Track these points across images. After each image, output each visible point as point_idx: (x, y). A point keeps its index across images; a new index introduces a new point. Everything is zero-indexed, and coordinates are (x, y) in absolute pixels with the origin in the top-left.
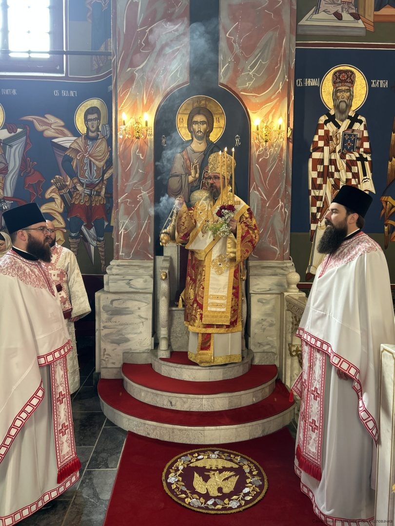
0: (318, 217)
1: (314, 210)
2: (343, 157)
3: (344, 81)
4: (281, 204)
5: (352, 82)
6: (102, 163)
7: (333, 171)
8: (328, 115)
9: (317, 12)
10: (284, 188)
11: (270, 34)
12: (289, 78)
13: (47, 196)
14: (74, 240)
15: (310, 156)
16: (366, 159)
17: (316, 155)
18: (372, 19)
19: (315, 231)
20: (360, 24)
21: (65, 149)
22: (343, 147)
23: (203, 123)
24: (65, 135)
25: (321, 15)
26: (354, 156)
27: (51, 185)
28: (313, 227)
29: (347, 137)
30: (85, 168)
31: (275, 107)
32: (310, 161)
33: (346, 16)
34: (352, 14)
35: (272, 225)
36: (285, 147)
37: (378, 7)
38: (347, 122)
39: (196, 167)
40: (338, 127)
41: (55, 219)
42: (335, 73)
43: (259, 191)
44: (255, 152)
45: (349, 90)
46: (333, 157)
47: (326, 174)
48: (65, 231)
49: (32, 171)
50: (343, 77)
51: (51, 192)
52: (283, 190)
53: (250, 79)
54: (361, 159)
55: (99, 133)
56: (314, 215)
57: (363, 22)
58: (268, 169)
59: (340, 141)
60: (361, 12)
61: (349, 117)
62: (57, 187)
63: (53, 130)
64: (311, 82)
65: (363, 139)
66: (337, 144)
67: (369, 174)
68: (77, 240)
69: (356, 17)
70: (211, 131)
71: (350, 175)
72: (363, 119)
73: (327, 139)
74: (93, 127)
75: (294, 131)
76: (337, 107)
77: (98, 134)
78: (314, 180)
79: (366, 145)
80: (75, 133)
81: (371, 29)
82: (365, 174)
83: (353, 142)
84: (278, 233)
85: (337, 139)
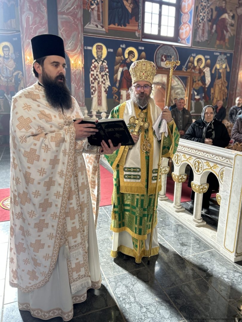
1: (92, 91)
3: (99, 48)
4: (81, 89)
5: (102, 49)
7: (97, 78)
8: (95, 59)
10: (82, 83)
11: (75, 32)
12: (82, 47)
16: (107, 75)
17: (92, 72)
18: (107, 28)
19: (92, 98)
20: (104, 29)
29: (101, 67)
31: (78, 57)
33: (99, 26)
34: (101, 26)
35: (79, 95)
36: (81, 70)
37: (109, 24)
38: (101, 62)
40: (98, 63)
42: (97, 46)
43: (74, 84)
44: (72, 71)
45: (101, 52)
46: (97, 73)
47: (95, 79)
50: (99, 47)
52: (82, 84)
53: (70, 47)
54: (106, 74)
56: (92, 92)
57: (105, 29)
58: (77, 77)
59: (99, 68)
60: (104, 25)
61: (102, 61)
64: (89, 48)
65: (106, 68)
66: (98, 69)
68: (3, 100)
69: (103, 27)
71: (103, 80)
72: (106, 61)
73: (95, 67)
74: (6, 53)
75: (84, 65)
76: (98, 57)
78: (92, 81)
79: (107, 70)
81: (107, 31)
82: (107, 79)
83: (103, 69)
85: (98, 68)
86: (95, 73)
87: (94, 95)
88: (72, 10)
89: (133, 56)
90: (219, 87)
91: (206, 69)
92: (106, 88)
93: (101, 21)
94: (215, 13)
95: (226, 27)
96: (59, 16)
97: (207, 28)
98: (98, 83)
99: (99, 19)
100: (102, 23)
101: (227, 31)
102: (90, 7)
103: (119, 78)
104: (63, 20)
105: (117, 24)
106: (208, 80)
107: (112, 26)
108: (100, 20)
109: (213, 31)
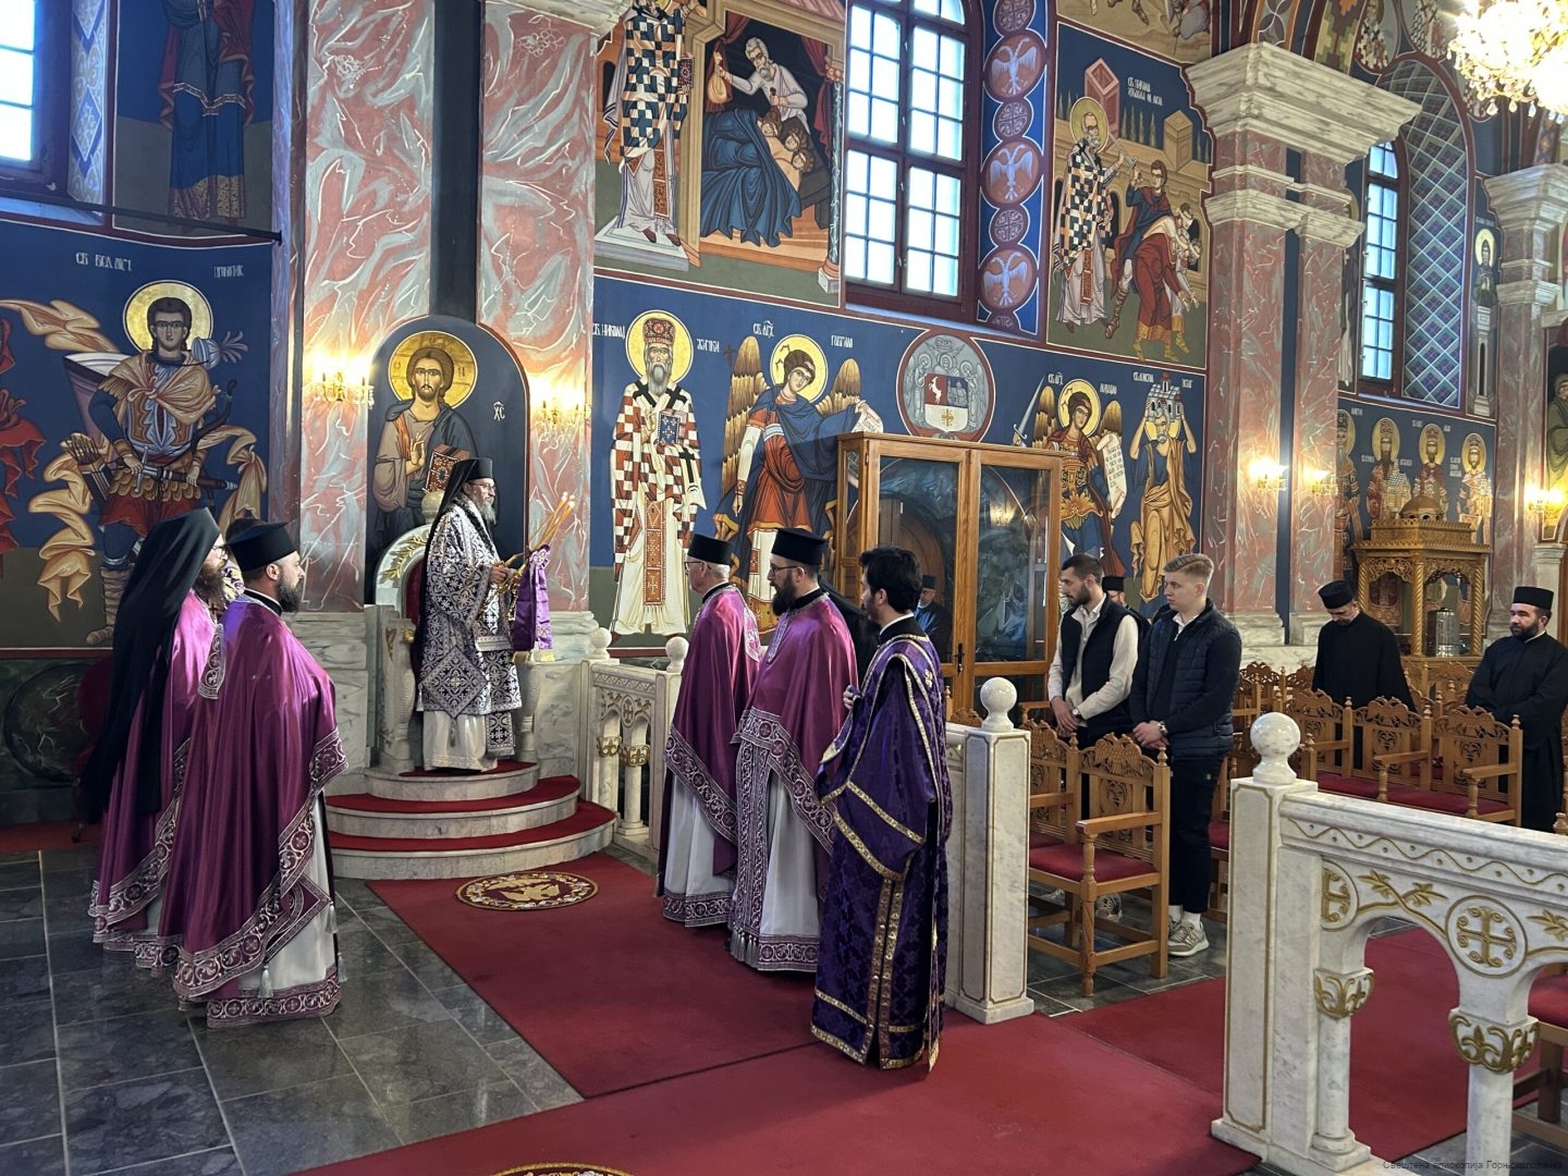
0: (626, 543)
1: (619, 531)
2: (660, 451)
3: (659, 334)
4: (577, 521)
5: (671, 339)
6: (193, 416)
7: (647, 471)
8: (638, 384)
9: (620, 224)
10: (582, 496)
11: (558, 258)
12: (586, 328)
13: (51, 475)
14: (115, 574)
15: (613, 445)
16: (692, 457)
17: (622, 445)
18: (696, 247)
19: (622, 565)
20: (681, 252)
21: (98, 378)
22: (661, 435)
23: (434, 372)
24: (100, 349)
25: (626, 231)
26: (675, 451)
27: (62, 452)
28: (619, 558)
29: (666, 421)
30: (147, 422)
31: (566, 373)
32: (614, 452)
33: (661, 238)
34: (669, 236)
35: (564, 555)
36: (582, 434)
37: (705, 232)
38: (666, 398)
39: (419, 446)
40: (654, 404)
41: (67, 526)
42: (647, 322)
43: (543, 499)
44: (536, 439)
45: (667, 350)
46: (646, 451)
47: (636, 476)
48: (93, 554)
49: (13, 420)
50: (659, 329)
51: (59, 469)
52: (579, 500)
53: (529, 324)
54: (686, 456)
55: (187, 354)
56: (620, 540)
58: (557, 466)
59: (656, 427)
60: (682, 236)
61: (668, 391)
62: (76, 458)
63: (70, 336)
64: (613, 331)
65: (688, 427)
66: (652, 431)
67: (698, 480)
68: (122, 574)
69: (676, 242)
70: (448, 387)
71: (671, 480)
72: (688, 396)
73: (638, 421)
74: (168, 338)
75: (594, 410)
76: (651, 374)
77: (184, 357)
78: (619, 484)
79: (693, 435)
80: (125, 345)
81: (697, 263)
82: (692, 480)
83: (675, 429)
84: (574, 569)
85: (652, 423)
86: (636, 446)
87: (627, 554)
88: (550, 159)
89: (808, 374)
90: (1161, 519)
91: (1106, 439)
92: (686, 518)
93: (670, 215)
94: (1126, 214)
95: (1173, 269)
96: (489, 182)
97: (1100, 272)
98: (651, 496)
99: (660, 206)
100: (676, 225)
101: (1177, 288)
102: (622, 154)
103: (744, 475)
104: (506, 200)
105: (737, 234)
106: (1118, 488)
107: (717, 239)
108: (665, 211)
109: (1125, 284)
